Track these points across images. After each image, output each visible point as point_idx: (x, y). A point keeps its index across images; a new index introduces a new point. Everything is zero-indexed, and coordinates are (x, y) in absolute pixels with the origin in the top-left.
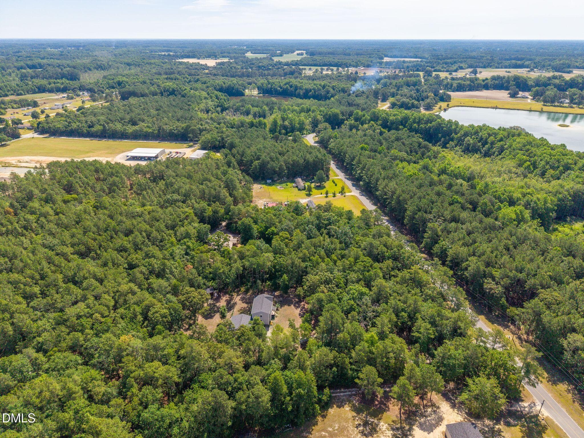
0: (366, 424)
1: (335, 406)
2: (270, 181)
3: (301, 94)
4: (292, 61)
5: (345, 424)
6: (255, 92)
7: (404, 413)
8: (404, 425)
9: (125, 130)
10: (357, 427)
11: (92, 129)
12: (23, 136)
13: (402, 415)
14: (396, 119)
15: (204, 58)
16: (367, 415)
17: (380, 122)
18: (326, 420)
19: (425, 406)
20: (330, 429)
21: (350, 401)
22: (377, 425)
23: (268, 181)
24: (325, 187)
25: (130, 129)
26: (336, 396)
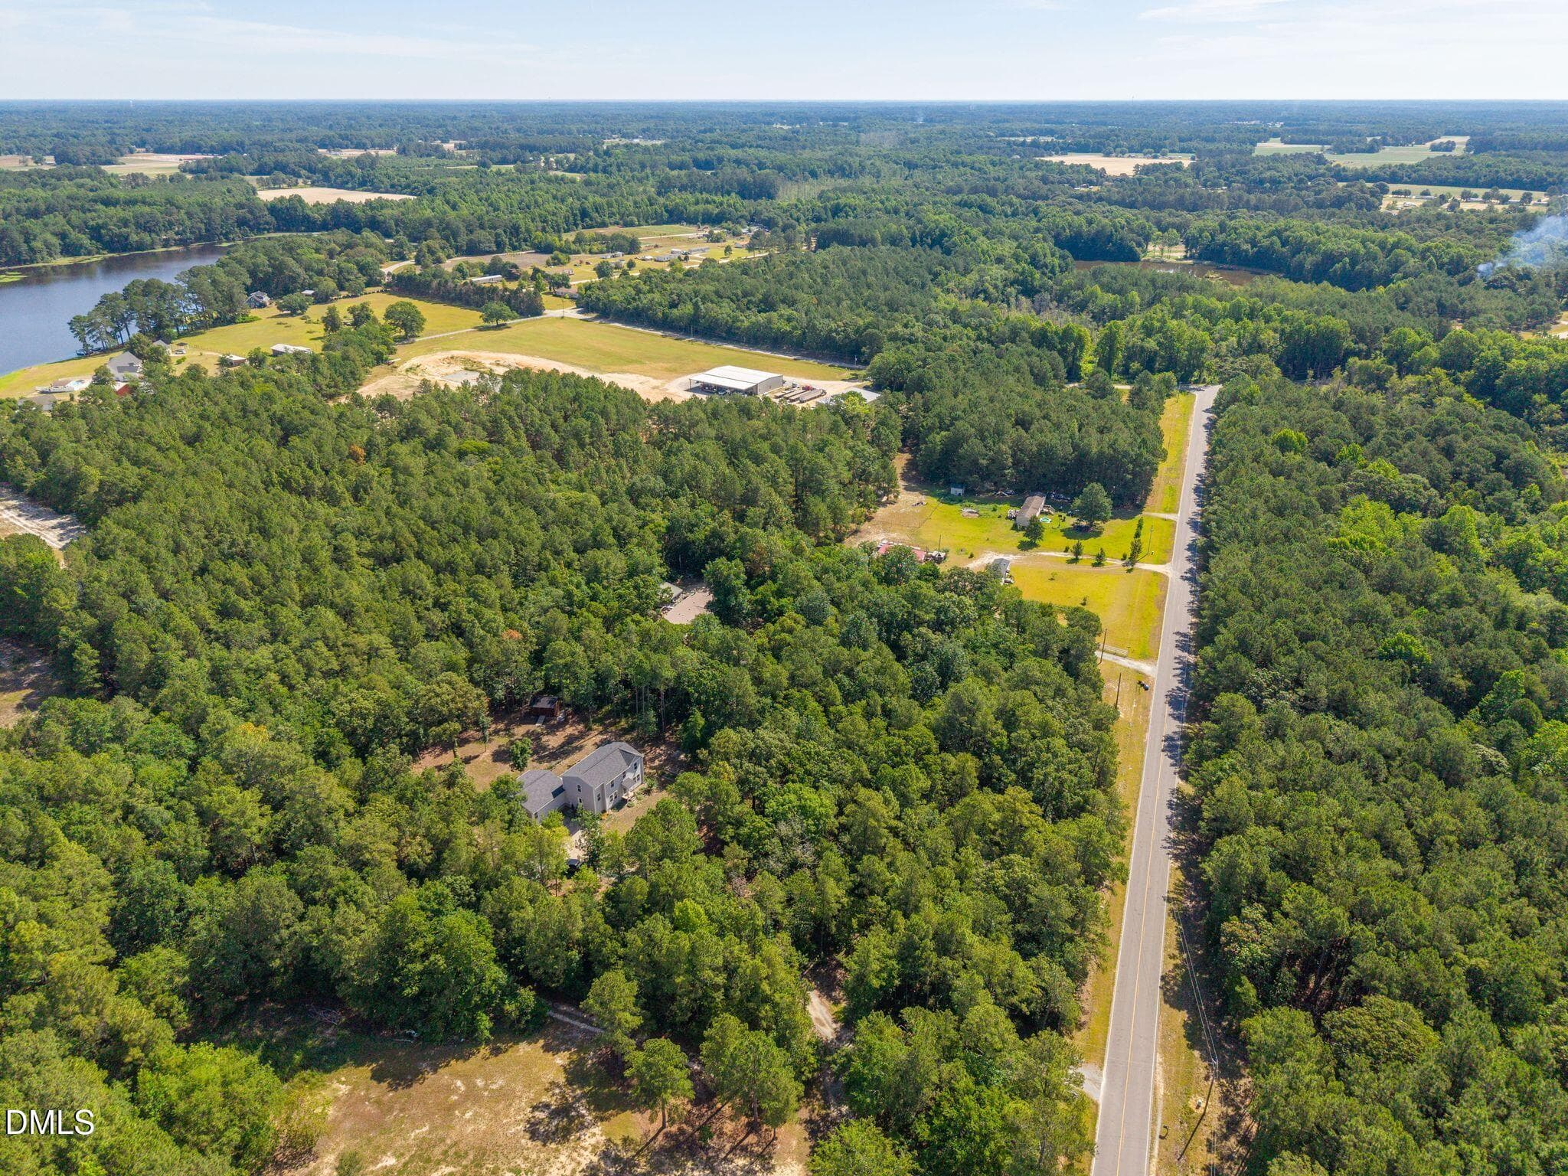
0: (564, 1111)
1: (541, 1042)
2: (960, 491)
3: (1307, 266)
4: (1382, 168)
5: (519, 1087)
6: (1178, 253)
7: (667, 1136)
8: (642, 1161)
9: (735, 320)
10: (535, 1108)
11: (675, 311)
12: (549, 313)
13: (660, 1137)
14: (1529, 369)
15: (1123, 153)
16: (584, 1095)
17: (1466, 375)
18: (493, 1060)
19: (740, 1149)
20: (480, 1083)
21: (581, 1048)
22: (582, 1127)
23: (954, 491)
24: (1098, 534)
25: (749, 319)
26: (565, 1024)
